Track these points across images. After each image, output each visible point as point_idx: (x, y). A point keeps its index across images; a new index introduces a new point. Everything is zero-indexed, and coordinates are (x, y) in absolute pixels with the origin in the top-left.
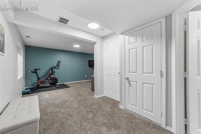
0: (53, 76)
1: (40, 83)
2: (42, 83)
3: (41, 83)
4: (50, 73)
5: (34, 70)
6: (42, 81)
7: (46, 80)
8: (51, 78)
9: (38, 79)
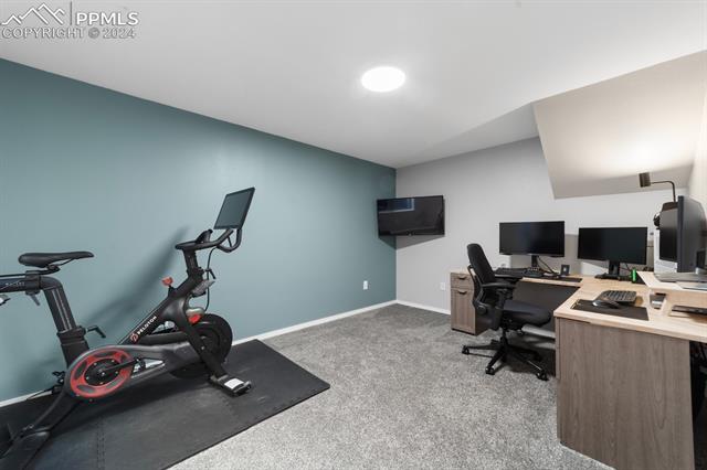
0: (196, 306)
1: (82, 381)
2: (110, 377)
3: (96, 379)
4: (175, 285)
5: (23, 269)
6: (104, 358)
7: (141, 340)
8: (182, 321)
9: (72, 340)
